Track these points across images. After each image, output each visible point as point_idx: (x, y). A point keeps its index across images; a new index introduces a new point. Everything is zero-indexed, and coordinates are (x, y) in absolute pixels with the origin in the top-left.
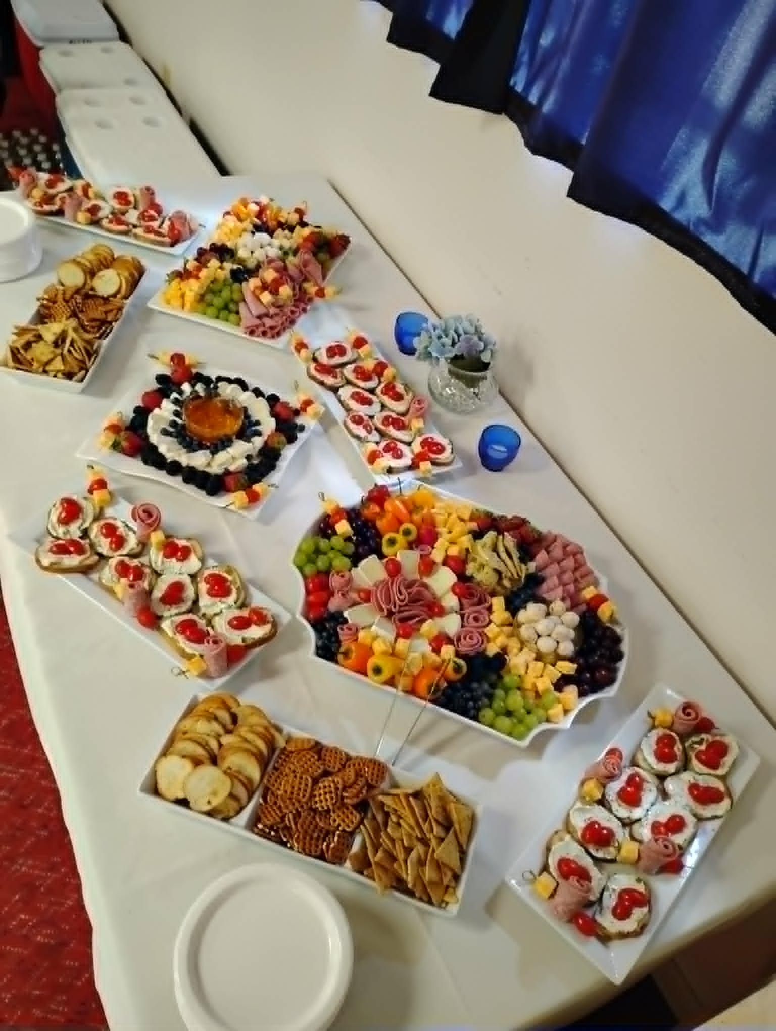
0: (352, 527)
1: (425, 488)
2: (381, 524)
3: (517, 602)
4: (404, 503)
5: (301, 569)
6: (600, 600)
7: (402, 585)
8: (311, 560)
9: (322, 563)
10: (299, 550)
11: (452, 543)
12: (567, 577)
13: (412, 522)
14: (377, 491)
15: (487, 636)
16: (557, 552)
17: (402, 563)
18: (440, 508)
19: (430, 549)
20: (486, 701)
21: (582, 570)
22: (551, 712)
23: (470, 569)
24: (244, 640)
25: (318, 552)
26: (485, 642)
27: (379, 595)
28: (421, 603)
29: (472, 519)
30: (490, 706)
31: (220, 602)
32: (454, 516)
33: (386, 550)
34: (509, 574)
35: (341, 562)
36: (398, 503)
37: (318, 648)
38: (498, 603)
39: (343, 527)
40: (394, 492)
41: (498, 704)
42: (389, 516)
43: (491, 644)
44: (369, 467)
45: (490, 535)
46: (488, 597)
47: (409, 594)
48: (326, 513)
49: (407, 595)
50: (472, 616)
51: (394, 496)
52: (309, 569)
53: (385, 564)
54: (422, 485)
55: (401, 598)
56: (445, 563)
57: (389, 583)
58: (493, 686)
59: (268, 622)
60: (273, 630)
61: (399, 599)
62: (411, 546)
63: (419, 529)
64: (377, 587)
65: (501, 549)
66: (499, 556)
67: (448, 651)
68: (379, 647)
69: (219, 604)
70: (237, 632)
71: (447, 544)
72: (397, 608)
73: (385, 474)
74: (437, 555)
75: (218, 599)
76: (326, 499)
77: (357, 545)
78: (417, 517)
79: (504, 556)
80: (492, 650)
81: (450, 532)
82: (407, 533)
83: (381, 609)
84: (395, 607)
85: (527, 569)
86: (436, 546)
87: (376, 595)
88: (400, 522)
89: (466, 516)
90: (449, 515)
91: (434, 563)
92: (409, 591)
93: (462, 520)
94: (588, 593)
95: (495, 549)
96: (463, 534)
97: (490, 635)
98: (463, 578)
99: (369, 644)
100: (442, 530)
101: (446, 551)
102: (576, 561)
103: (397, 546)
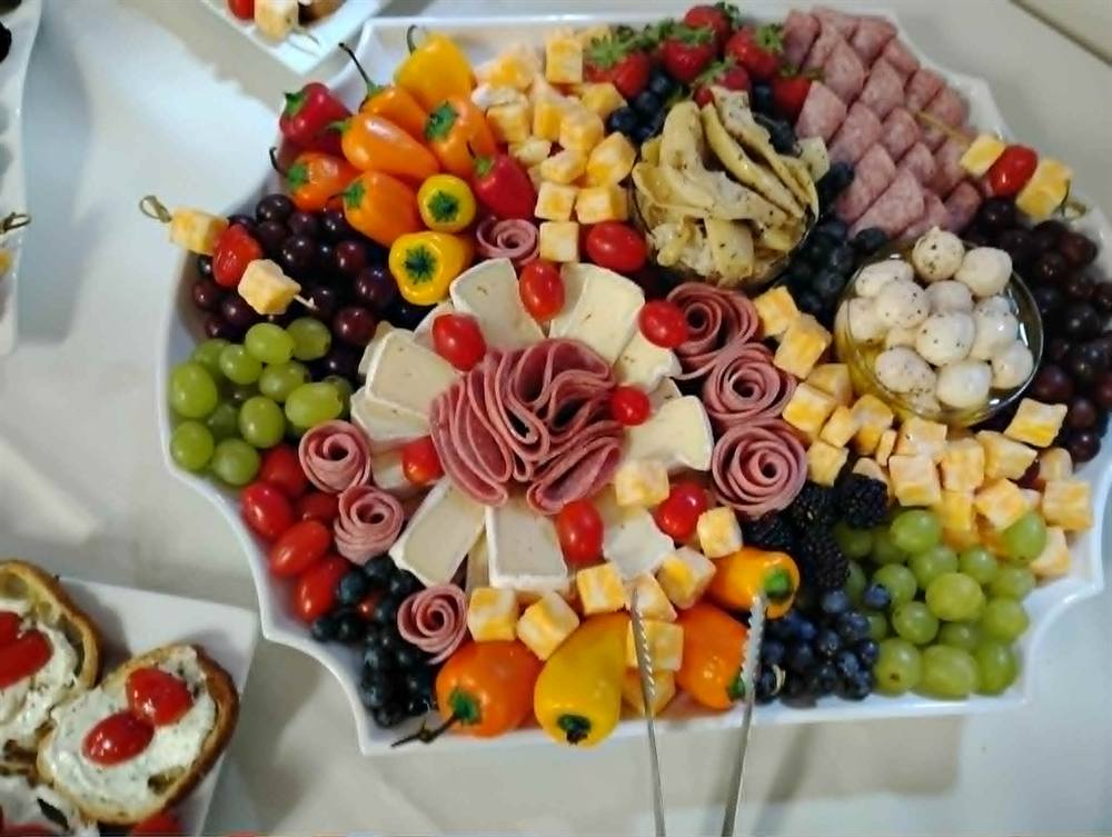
0: (288, 271)
1: (425, 30)
2: (363, 215)
3: (826, 284)
4: (391, 116)
5: (206, 471)
6: (1018, 164)
7: (511, 398)
8: (225, 433)
9: (256, 423)
10: (177, 418)
11: (580, 181)
12: (900, 130)
13: (443, 169)
14: (302, 114)
15: (797, 432)
16: (846, 68)
17: (476, 314)
18: (495, 82)
19: (531, 228)
20: (876, 623)
21: (921, 87)
22: (1042, 563)
23: (668, 244)
24: (156, 783)
25: (229, 391)
26: (800, 449)
27: (462, 454)
28: (585, 412)
29: (591, 74)
30: (891, 633)
31: (32, 688)
32: (542, 88)
33: (414, 293)
34: (780, 216)
35: (309, 404)
36: (375, 127)
37: (373, 712)
38: (776, 310)
39: (263, 285)
40: (346, 88)
41: (912, 620)
42: (372, 180)
43: (817, 448)
44: (249, 30)
45: (680, 119)
46: (742, 301)
47: (542, 414)
48: (192, 254)
49: (539, 424)
50: (728, 385)
51: (353, 105)
52: (233, 464)
53: (430, 339)
54: (412, 28)
55: (530, 439)
56: (585, 256)
57: (473, 403)
58: (870, 565)
59: (197, 692)
60: (223, 710)
61: (526, 447)
62: (474, 247)
63: (468, 177)
64: (446, 426)
65: (731, 153)
66: (732, 177)
67: (718, 528)
68: (541, 633)
69: (33, 697)
70: (126, 769)
71: (567, 194)
72: (529, 469)
73: (295, 31)
74: (558, 242)
75: (24, 683)
76: (171, 211)
77: (327, 318)
78: (447, 146)
79: (745, 168)
80: (826, 463)
81: (556, 148)
82: (446, 207)
83: (484, 487)
84: (521, 468)
85: (810, 168)
86: (539, 212)
87: (455, 454)
88: (414, 184)
89: (574, 75)
90: (528, 91)
91: (558, 265)
92: (539, 403)
93: (565, 89)
94: (978, 158)
95: (712, 161)
96: (594, 143)
97: (806, 426)
98: (655, 279)
99: (511, 637)
100: (530, 149)
101: (574, 216)
102: (898, 68)
103: (441, 270)
